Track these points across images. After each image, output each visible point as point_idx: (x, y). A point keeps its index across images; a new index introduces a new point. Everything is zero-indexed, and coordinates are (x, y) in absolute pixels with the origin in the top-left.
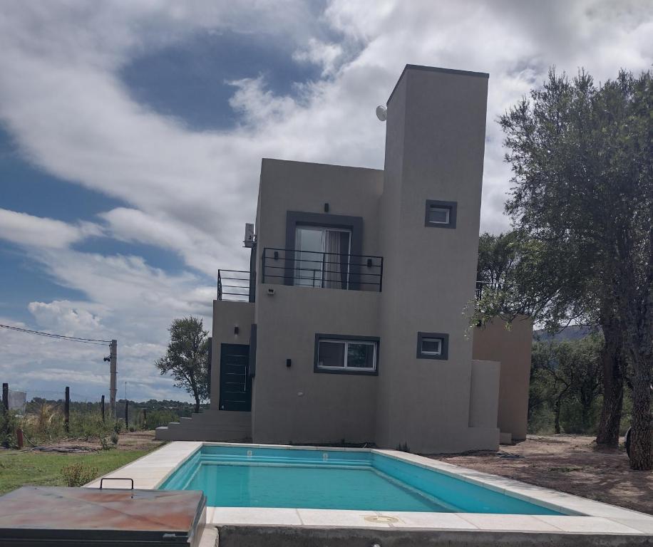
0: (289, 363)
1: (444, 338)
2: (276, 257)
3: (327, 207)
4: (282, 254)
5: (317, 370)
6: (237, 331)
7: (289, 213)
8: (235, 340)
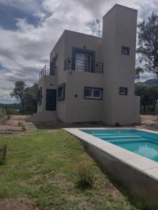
0: (76, 96)
1: (126, 89)
2: (69, 61)
3: (85, 47)
4: (71, 60)
5: (85, 98)
6: (51, 85)
7: (74, 48)
8: (51, 88)
